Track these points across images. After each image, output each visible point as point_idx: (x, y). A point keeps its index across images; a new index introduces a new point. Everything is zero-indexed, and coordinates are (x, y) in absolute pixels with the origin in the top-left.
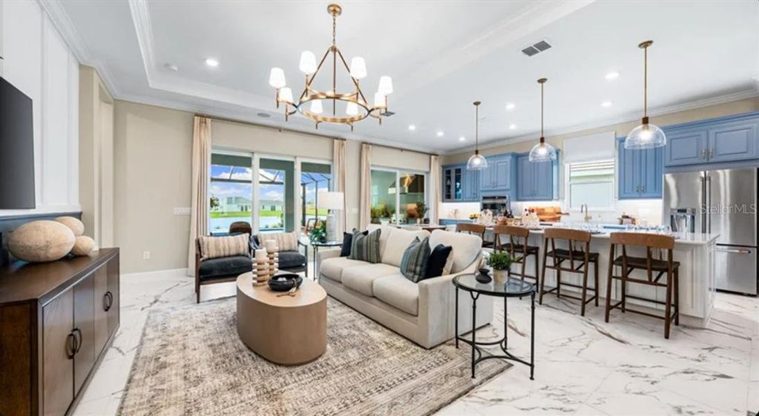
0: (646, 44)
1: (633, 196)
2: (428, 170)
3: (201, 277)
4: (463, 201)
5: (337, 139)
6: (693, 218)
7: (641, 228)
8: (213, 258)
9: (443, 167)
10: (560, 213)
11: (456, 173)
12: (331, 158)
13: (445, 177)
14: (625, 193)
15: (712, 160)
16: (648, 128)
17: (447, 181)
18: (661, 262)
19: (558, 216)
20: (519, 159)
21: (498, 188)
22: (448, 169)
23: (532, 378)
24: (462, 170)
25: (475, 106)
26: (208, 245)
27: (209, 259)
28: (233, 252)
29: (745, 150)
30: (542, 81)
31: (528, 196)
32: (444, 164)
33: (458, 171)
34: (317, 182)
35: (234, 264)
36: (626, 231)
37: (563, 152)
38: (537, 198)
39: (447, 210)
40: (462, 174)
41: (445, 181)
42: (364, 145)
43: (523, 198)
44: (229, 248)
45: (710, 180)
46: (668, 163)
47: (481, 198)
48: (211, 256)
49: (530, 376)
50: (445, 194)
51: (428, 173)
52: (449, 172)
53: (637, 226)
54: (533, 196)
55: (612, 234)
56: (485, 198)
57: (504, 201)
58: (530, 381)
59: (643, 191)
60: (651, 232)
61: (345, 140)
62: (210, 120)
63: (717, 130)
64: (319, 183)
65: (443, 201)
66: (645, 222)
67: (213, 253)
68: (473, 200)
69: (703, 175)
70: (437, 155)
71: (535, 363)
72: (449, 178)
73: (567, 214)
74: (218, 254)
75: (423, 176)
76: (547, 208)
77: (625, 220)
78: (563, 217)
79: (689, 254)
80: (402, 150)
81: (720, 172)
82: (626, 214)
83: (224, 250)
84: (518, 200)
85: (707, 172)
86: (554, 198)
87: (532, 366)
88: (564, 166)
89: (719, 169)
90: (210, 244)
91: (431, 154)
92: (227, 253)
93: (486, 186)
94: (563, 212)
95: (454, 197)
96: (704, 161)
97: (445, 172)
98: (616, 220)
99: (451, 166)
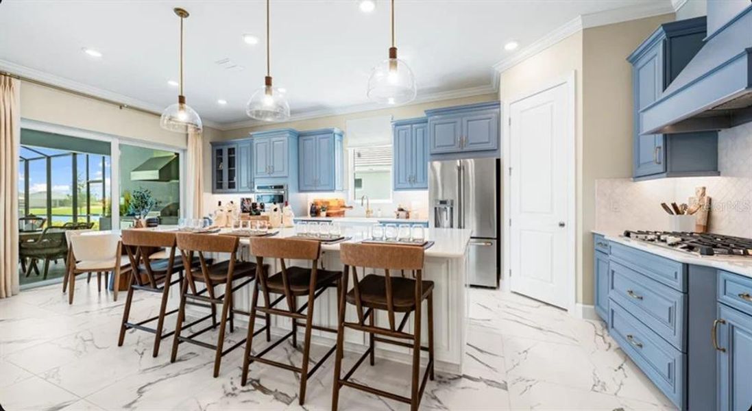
1: (406, 186)
2: (184, 146)
4: (239, 193)
6: (452, 209)
9: (213, 144)
10: (344, 207)
11: (229, 153)
13: (215, 159)
14: (399, 183)
15: (465, 149)
19: (342, 209)
20: (301, 139)
21: (275, 175)
22: (219, 147)
24: (236, 150)
29: (488, 139)
32: (213, 141)
33: (231, 151)
37: (346, 134)
38: (320, 189)
40: (236, 155)
41: (215, 165)
43: (305, 189)
45: (464, 169)
46: (432, 152)
47: (256, 188)
50: (215, 183)
51: (185, 151)
52: (220, 152)
54: (316, 187)
57: (282, 192)
59: (414, 181)
63: (469, 118)
65: (213, 192)
69: (459, 164)
72: (220, 160)
73: (351, 207)
76: (332, 200)
77: (401, 213)
78: (347, 211)
79: (444, 266)
81: (468, 160)
82: (402, 207)
84: (300, 191)
85: (462, 161)
86: (337, 188)
88: (347, 151)
89: (469, 158)
93: (261, 172)
94: (347, 205)
95: (227, 186)
96: (459, 150)
97: (215, 152)
98: (395, 215)
99: (223, 144)
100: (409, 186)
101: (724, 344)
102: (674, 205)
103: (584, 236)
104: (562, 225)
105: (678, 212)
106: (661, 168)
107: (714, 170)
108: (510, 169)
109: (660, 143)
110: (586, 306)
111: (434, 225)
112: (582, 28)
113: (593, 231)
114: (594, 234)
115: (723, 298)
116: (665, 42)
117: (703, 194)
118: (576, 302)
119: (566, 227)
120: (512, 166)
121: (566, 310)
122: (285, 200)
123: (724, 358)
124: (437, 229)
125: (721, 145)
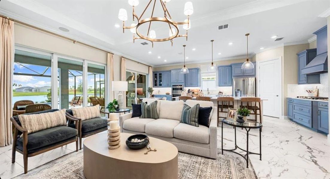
0: (247, 35)
1: (223, 85)
2: (148, 73)
3: (28, 150)
4: (163, 87)
5: (109, 53)
6: (241, 92)
7: (225, 96)
8: (35, 132)
11: (159, 75)
12: (106, 63)
14: (220, 84)
15: (244, 75)
16: (248, 62)
17: (155, 78)
18: (251, 107)
21: (179, 82)
22: (155, 73)
23: (261, 160)
24: (162, 74)
25: (184, 47)
26: (30, 122)
27: (32, 133)
28: (55, 124)
29: (252, 72)
30: (212, 41)
31: (189, 85)
32: (153, 71)
33: (160, 74)
34: (75, 76)
35: (61, 134)
36: (221, 97)
37: (200, 69)
38: (194, 86)
39: (156, 90)
40: (162, 76)
41: (154, 78)
42: (123, 58)
43: (188, 86)
44: (51, 122)
46: (234, 75)
47: (172, 86)
48: (34, 130)
49: (260, 159)
50: (154, 84)
52: (156, 75)
53: (223, 95)
54: (191, 85)
55: (218, 98)
56: (173, 86)
57: (181, 87)
58: (260, 161)
60: (227, 97)
61: (113, 54)
62: (13, 22)
64: (76, 77)
65: (154, 87)
66: (226, 94)
67: (36, 128)
68: (168, 86)
70: (151, 67)
71: (262, 153)
72: (156, 77)
74: (41, 127)
75: (145, 76)
77: (220, 93)
80: (138, 63)
81: (247, 78)
82: (221, 91)
83: (47, 124)
84: (185, 86)
85: (244, 78)
86: (198, 86)
87: (260, 154)
90: (33, 121)
91: (149, 66)
92: (49, 126)
93: (174, 81)
95: (159, 85)
96: (243, 75)
97: (154, 75)
98: (218, 93)
99: (157, 72)
100: (224, 85)
101: (319, 114)
102: (310, 91)
103: (284, 98)
104: (277, 96)
105: (310, 92)
106: (306, 82)
107: (319, 83)
108: (260, 81)
109: (306, 76)
110: (285, 116)
111: (235, 96)
112: (283, 46)
113: (287, 97)
114: (287, 98)
115: (319, 106)
116: (307, 53)
117: (317, 88)
118: (282, 115)
119: (279, 96)
120: (260, 80)
121: (279, 118)
122: (183, 89)
123: (319, 116)
124: (236, 97)
125: (321, 77)
